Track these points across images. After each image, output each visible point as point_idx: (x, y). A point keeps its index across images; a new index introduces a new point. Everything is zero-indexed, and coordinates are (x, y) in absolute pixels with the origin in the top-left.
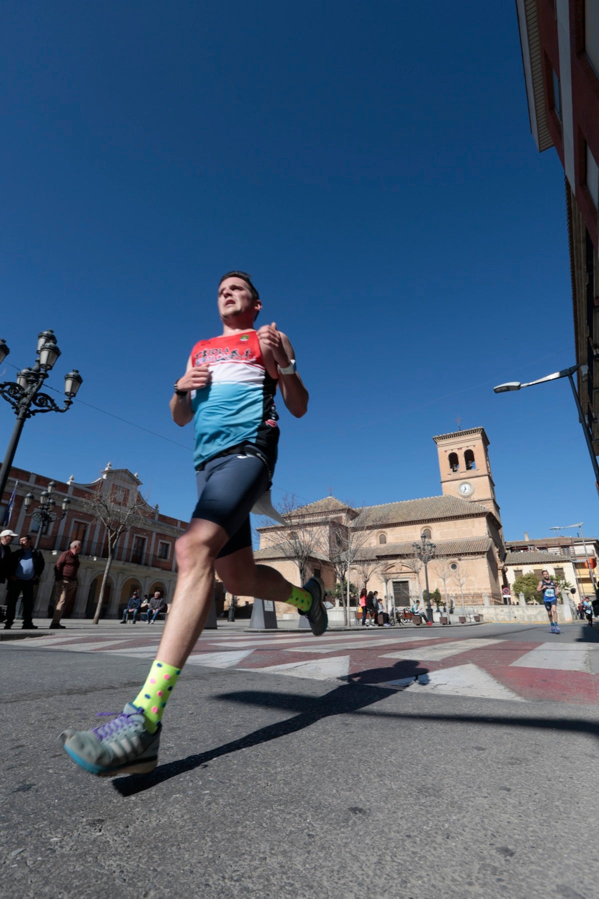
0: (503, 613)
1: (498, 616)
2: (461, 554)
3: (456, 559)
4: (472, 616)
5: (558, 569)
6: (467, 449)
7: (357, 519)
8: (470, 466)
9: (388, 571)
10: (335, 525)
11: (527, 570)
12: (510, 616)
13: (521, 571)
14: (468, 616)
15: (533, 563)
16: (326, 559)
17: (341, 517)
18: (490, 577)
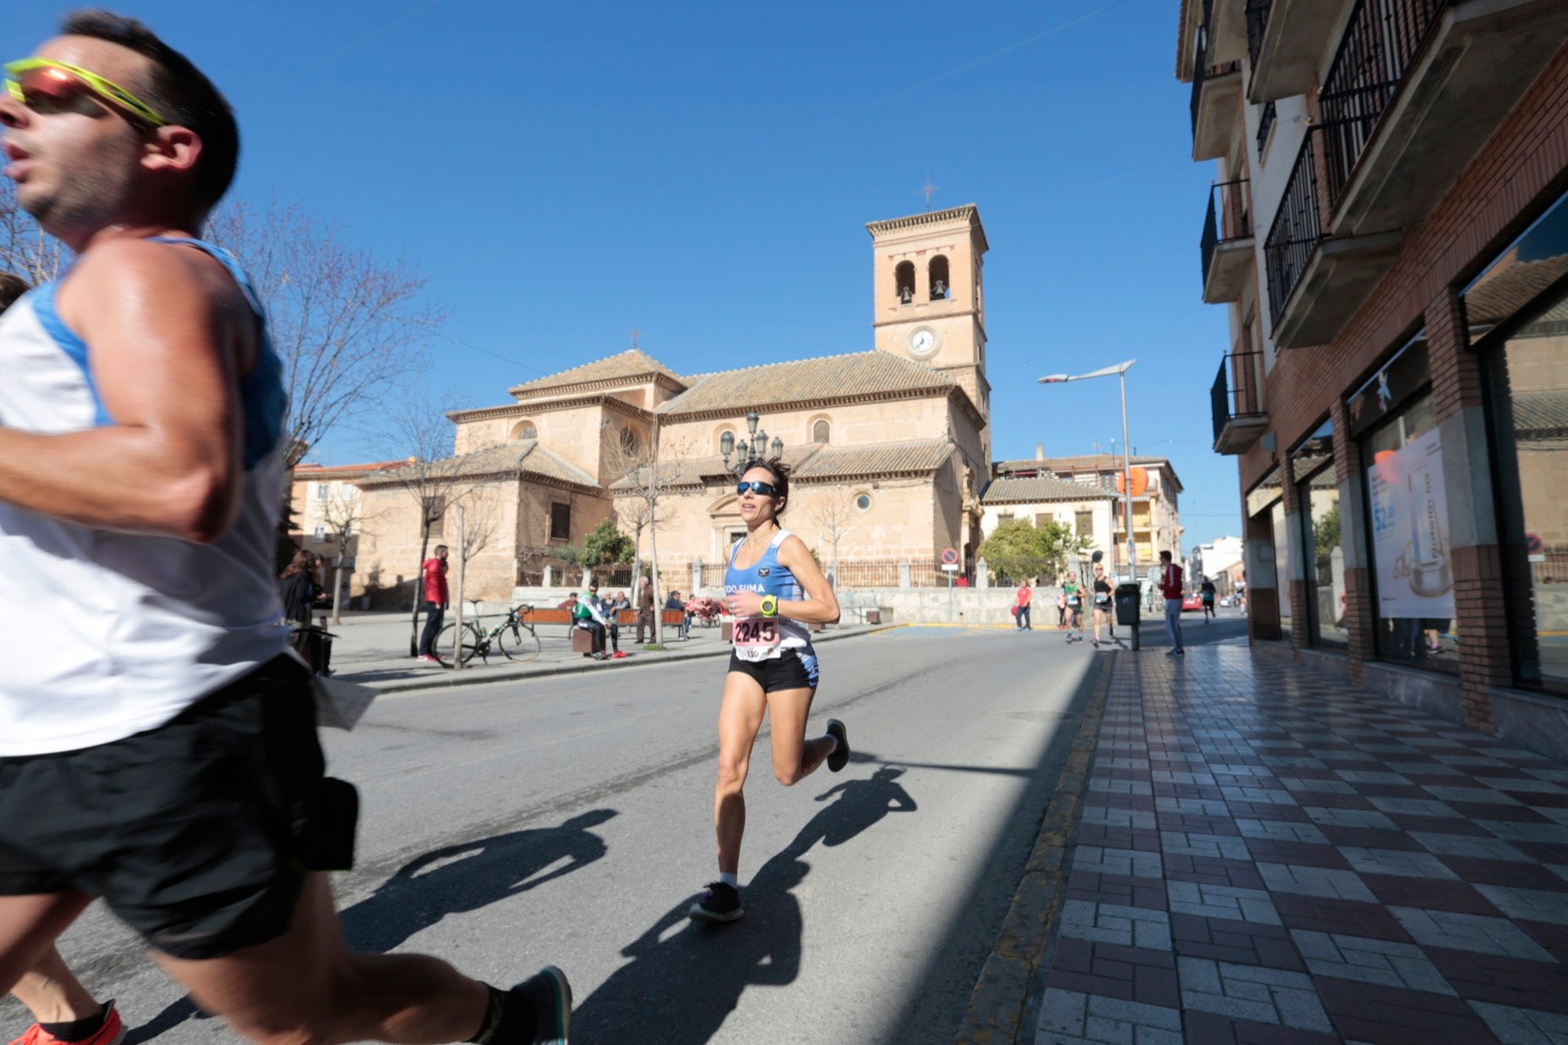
0: (936, 605)
1: (925, 612)
2: (878, 475)
3: (868, 486)
4: (864, 613)
5: (1083, 513)
6: (935, 253)
7: (680, 398)
8: (940, 291)
9: (725, 510)
10: (614, 404)
11: (1022, 512)
12: (950, 612)
13: (1012, 516)
14: (857, 611)
15: (1036, 501)
16: (592, 481)
17: (642, 392)
18: (935, 524)
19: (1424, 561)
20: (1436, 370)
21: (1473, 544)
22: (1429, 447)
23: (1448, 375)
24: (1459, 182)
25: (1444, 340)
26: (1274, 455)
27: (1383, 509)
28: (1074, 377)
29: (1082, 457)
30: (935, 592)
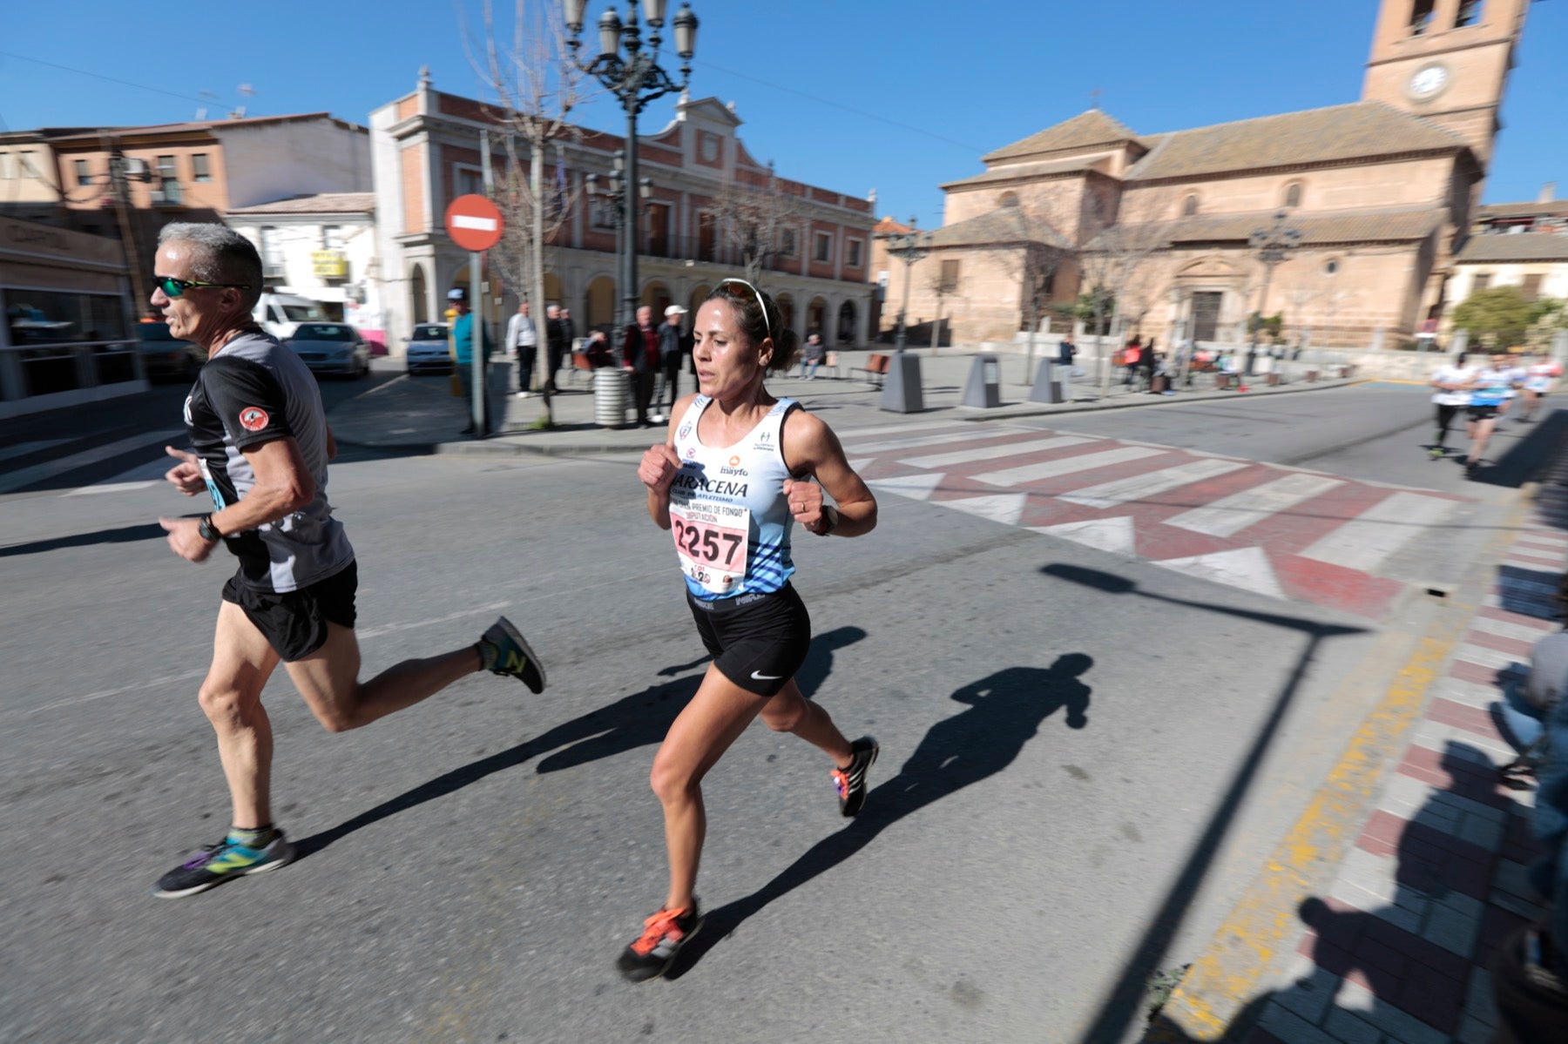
1: (1391, 370)
2: (1353, 243)
3: (1338, 253)
4: (1335, 366)
7: (1145, 162)
8: (1467, 16)
9: (1189, 271)
10: (1094, 176)
13: (1491, 276)
16: (1071, 245)
17: (1111, 158)
18: (1407, 290)
30: (1404, 355)
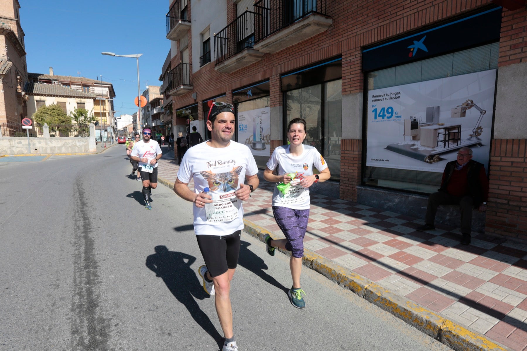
0: (20, 145)
1: (14, 149)
5: (81, 103)
11: (50, 101)
12: (29, 149)
13: (44, 101)
15: (57, 96)
19: (257, 141)
20: (272, 94)
21: (278, 140)
22: (262, 112)
23: (275, 96)
24: (287, 49)
25: (275, 87)
26: (195, 100)
27: (242, 125)
28: (118, 55)
29: (74, 77)
30: (20, 139)
